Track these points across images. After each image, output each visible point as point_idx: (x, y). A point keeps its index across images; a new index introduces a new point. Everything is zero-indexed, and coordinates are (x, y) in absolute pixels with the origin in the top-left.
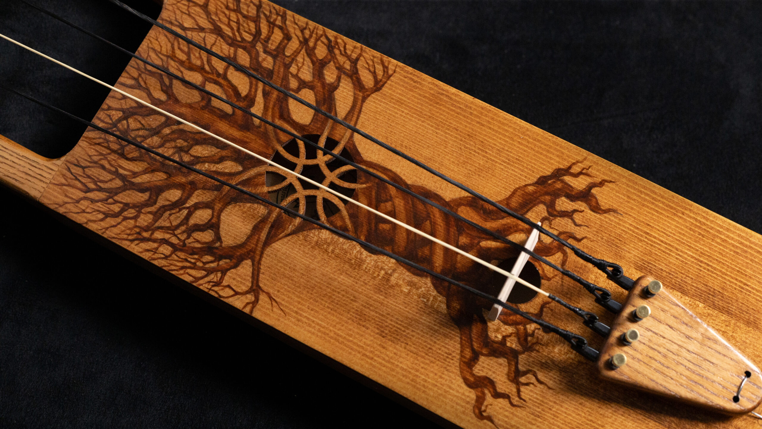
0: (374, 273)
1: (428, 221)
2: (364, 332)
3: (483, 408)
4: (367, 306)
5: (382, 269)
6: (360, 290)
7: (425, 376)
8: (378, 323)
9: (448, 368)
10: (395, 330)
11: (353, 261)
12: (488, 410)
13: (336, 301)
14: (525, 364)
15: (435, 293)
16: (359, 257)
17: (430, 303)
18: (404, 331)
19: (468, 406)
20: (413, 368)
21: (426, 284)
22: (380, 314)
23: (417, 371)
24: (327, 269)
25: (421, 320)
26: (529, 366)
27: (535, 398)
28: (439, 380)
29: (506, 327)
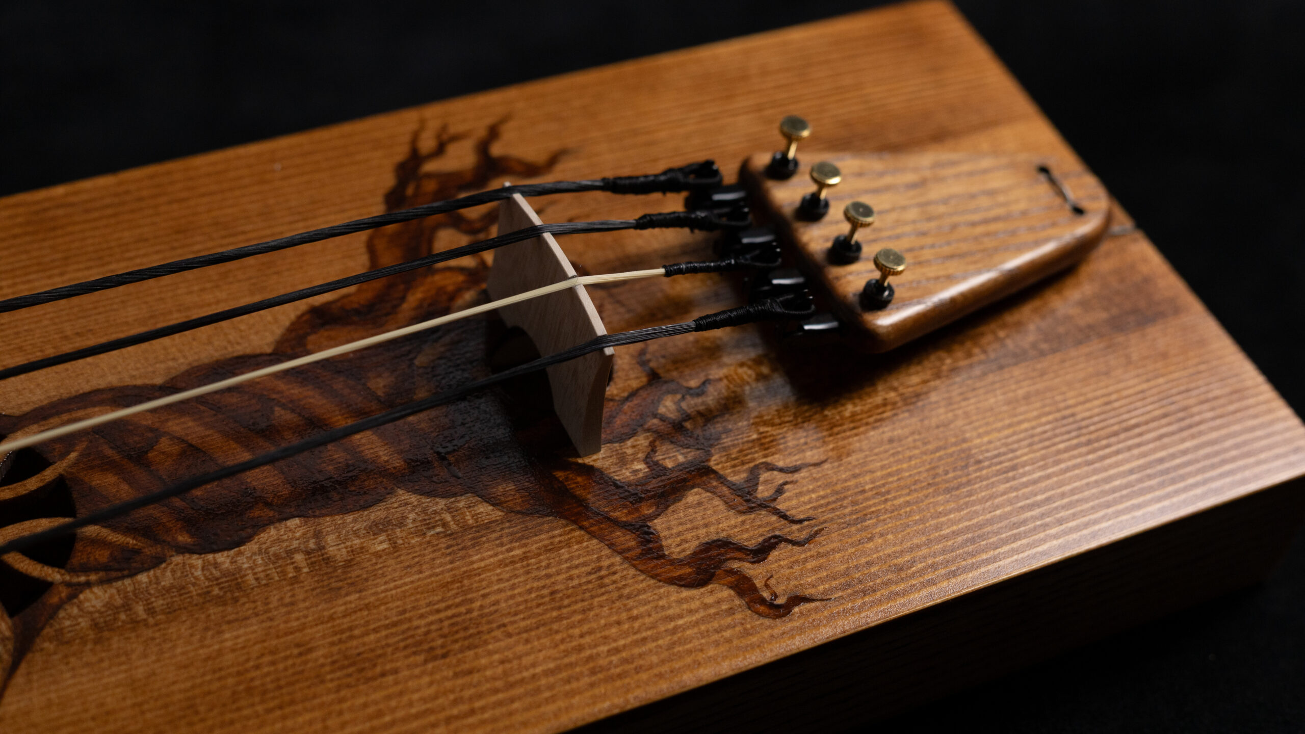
0: (283, 573)
1: (277, 409)
2: (396, 683)
3: (766, 595)
4: (344, 636)
5: (290, 553)
6: (295, 624)
7: (605, 644)
8: (402, 644)
9: (626, 591)
10: (453, 625)
11: (216, 591)
12: (779, 590)
13: (270, 686)
14: (734, 466)
15: (442, 503)
16: (217, 573)
17: (453, 526)
18: (469, 611)
19: (738, 616)
20: (567, 653)
21: (406, 504)
22: (387, 627)
23: (580, 649)
24: (179, 650)
25: (475, 566)
26: (743, 463)
27: (818, 499)
28: (636, 625)
29: (629, 443)
